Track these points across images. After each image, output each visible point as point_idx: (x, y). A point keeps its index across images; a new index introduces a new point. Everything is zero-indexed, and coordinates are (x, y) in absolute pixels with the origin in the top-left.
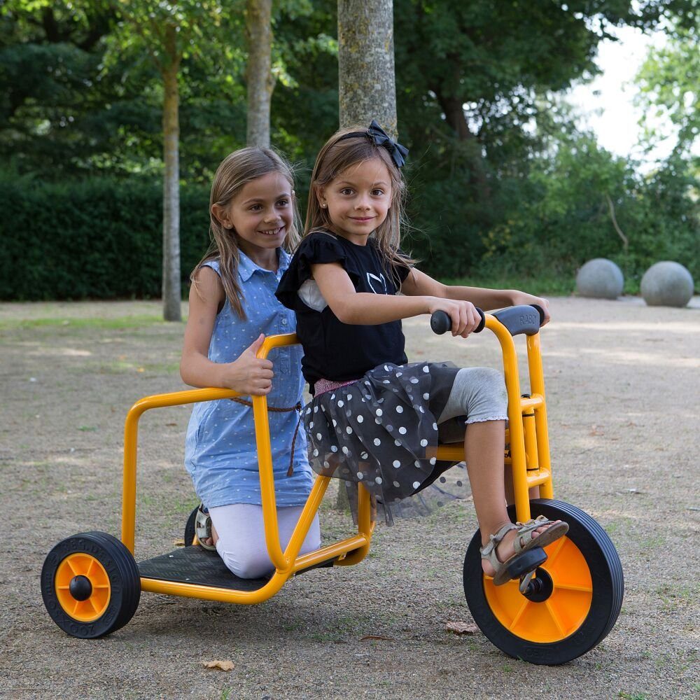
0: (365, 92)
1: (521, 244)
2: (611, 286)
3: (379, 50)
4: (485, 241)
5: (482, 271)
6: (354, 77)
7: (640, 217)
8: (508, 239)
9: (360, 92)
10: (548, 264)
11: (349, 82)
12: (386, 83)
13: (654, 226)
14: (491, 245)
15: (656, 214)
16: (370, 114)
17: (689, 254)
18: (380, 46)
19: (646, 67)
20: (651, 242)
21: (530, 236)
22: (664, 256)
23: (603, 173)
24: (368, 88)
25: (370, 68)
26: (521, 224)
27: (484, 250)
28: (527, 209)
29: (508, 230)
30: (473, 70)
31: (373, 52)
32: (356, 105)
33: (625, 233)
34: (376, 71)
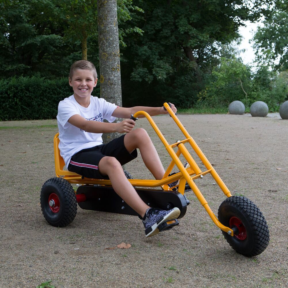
0: (107, 41)
1: (210, 96)
2: (240, 110)
3: (111, 26)
4: (198, 95)
5: (197, 106)
6: (103, 36)
7: (251, 86)
8: (206, 95)
9: (105, 41)
10: (219, 103)
11: (101, 38)
12: (114, 37)
13: (256, 89)
14: (200, 97)
15: (257, 85)
16: (108, 49)
17: (269, 98)
18: (112, 24)
19: (257, 34)
20: (255, 94)
21: (213, 93)
22: (260, 99)
23: (238, 71)
24: (108, 39)
25: (108, 32)
26: (210, 89)
27: (198, 99)
28: (212, 84)
29: (206, 92)
30: (194, 37)
31: (109, 26)
32: (103, 46)
33: (246, 92)
34: (110, 33)
